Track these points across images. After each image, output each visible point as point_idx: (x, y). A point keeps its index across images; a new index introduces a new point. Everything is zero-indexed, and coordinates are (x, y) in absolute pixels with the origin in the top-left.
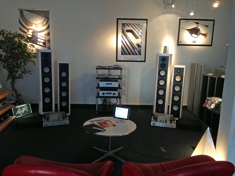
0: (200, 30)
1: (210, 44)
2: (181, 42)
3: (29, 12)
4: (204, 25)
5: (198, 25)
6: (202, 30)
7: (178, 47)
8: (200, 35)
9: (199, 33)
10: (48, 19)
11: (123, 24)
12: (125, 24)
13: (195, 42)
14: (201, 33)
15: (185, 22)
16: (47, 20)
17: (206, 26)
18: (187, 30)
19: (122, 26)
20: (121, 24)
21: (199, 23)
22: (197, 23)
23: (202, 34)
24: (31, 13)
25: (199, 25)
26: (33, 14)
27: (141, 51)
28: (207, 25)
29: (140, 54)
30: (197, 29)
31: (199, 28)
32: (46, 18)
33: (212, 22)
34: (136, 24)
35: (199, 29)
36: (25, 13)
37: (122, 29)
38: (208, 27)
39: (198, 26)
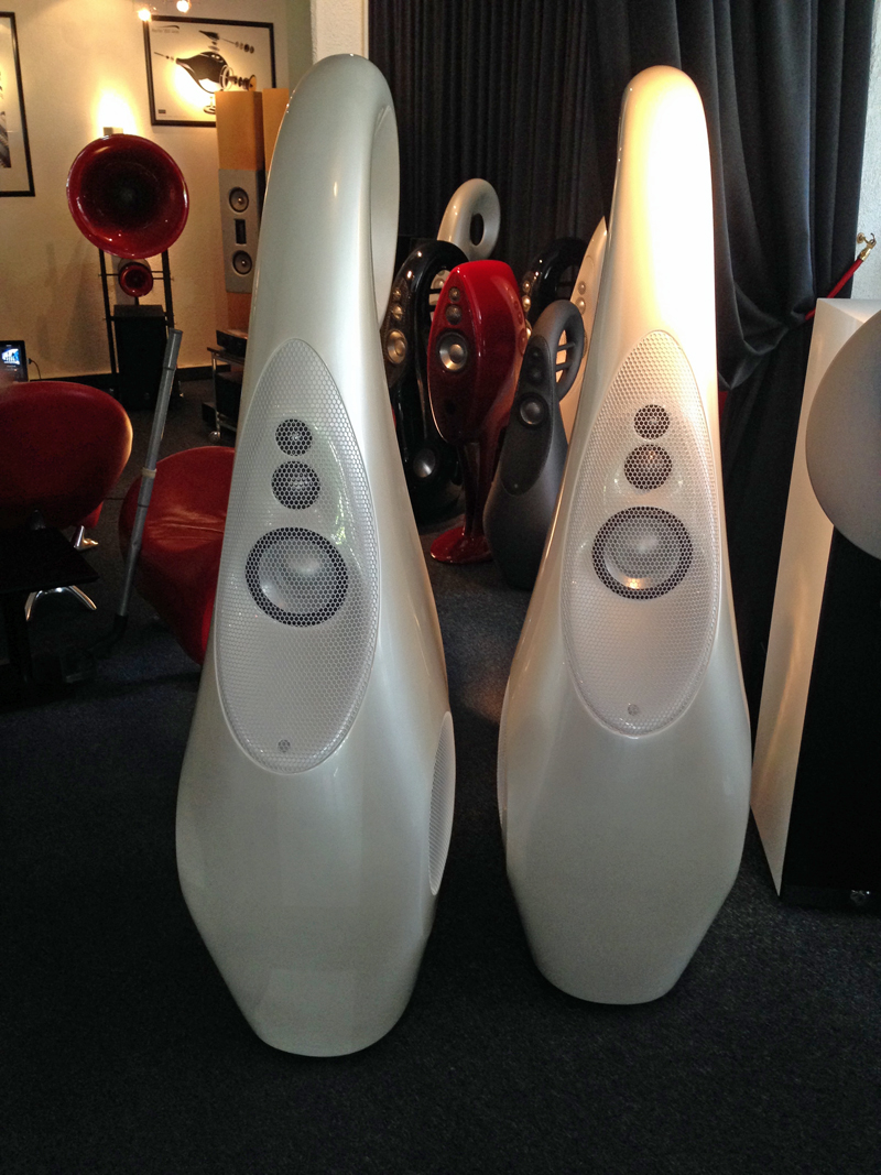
0: (225, 63)
2: (163, 112)
4: (237, 44)
5: (215, 43)
6: (236, 66)
7: (154, 132)
8: (230, 83)
9: (224, 77)
14: (231, 75)
15: (166, 31)
17: (247, 48)
18: (179, 61)
21: (221, 35)
22: (213, 36)
23: (235, 80)
25: (218, 42)
27: (8, 149)
28: (250, 45)
29: (7, 164)
30: (214, 61)
31: (220, 53)
33: (266, 31)
35: (221, 58)
38: (252, 50)
39: (217, 46)
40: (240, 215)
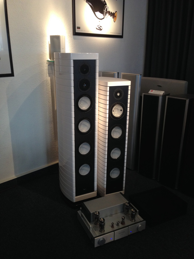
0: (106, 4)
1: (121, 35)
2: (79, 28)
8: (107, 14)
9: (105, 11)
13: (101, 30)
18: (88, 1)
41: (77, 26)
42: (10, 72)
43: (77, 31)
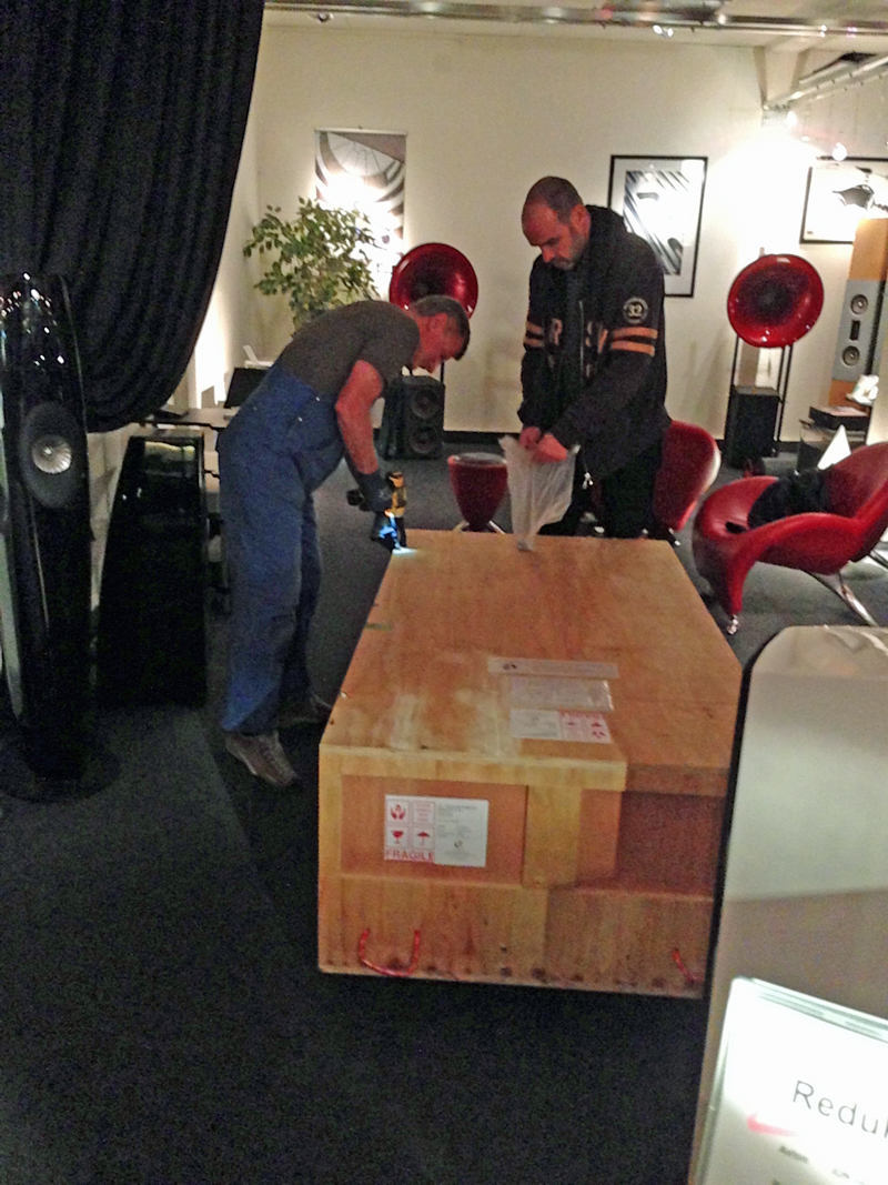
0: (873, 193)
2: (810, 233)
3: (345, 140)
4: (886, 177)
5: (868, 177)
6: (883, 195)
7: (802, 248)
9: (870, 203)
10: (402, 162)
11: (629, 173)
12: (635, 172)
14: (876, 202)
15: (828, 169)
16: (398, 163)
18: (835, 192)
19: (627, 181)
20: (624, 174)
21: (875, 170)
22: (867, 171)
23: (879, 206)
24: (352, 143)
25: (871, 176)
26: (359, 146)
27: (680, 261)
29: (678, 272)
30: (865, 192)
31: (870, 185)
32: (395, 158)
34: (671, 173)
35: (870, 189)
36: (333, 141)
37: (627, 190)
39: (870, 179)
40: (857, 317)
41: (807, 229)
42: (688, 292)
43: (807, 237)
